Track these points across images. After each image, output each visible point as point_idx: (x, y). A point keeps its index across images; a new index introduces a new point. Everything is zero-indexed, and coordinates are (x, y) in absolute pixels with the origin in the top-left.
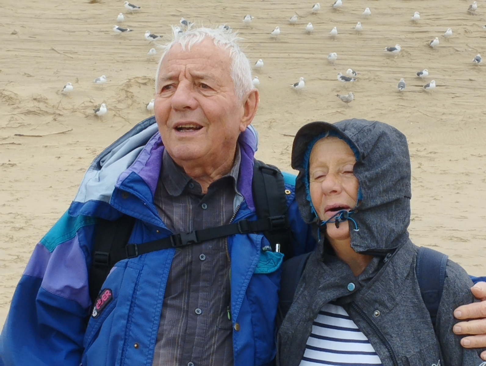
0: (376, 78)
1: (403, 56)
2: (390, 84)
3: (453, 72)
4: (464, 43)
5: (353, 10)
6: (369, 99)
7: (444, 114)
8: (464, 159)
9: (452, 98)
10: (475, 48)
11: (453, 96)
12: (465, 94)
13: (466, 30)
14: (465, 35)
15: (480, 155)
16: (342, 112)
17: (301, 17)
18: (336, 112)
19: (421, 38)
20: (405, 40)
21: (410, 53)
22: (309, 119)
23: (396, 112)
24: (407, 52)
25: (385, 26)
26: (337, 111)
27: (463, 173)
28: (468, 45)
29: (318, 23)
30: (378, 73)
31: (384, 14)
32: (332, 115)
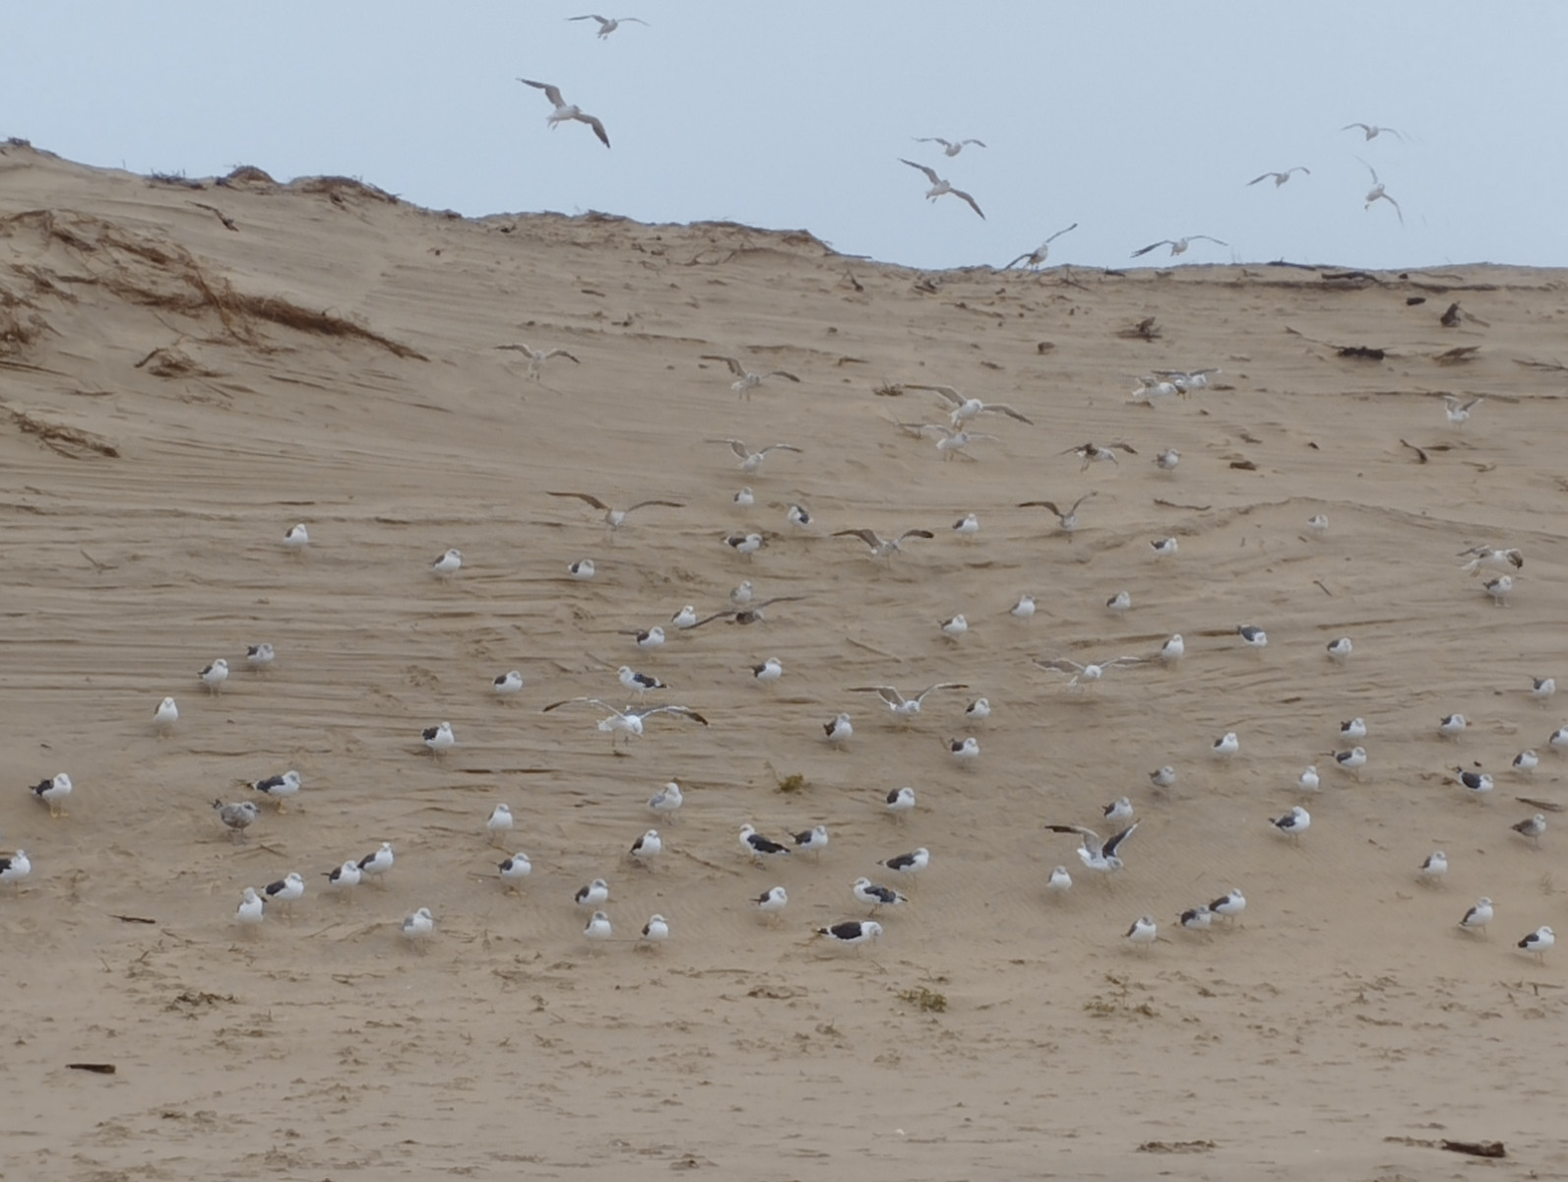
3: (565, 731)
4: (580, 648)
7: (563, 853)
8: (654, 983)
9: (577, 806)
10: (610, 663)
11: (578, 799)
12: (611, 795)
13: (575, 609)
14: (575, 624)
17: (103, 567)
19: (459, 634)
21: (434, 678)
22: (185, 870)
24: (425, 673)
26: (262, 847)
27: (668, 1025)
28: (590, 653)
29: (155, 586)
32: (249, 858)
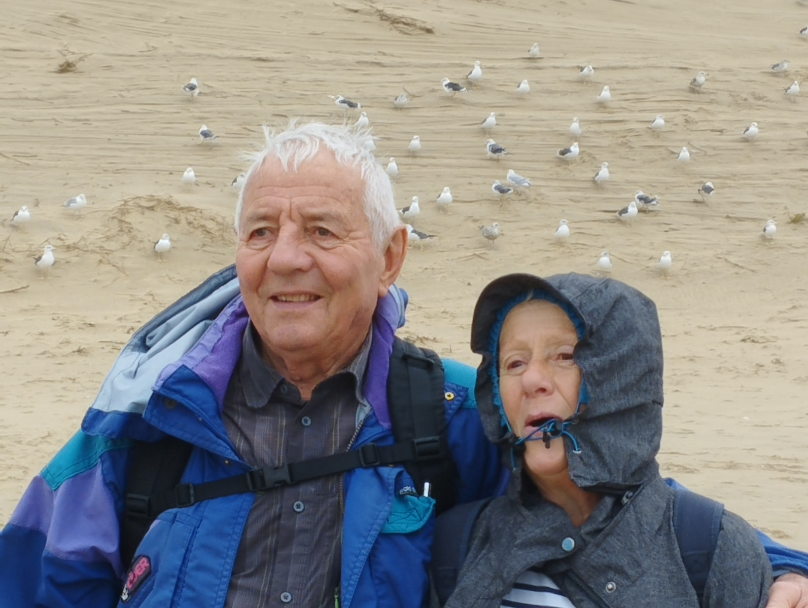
0: (539, 198)
1: (584, 162)
2: (563, 208)
3: (667, 189)
4: (684, 140)
5: (500, 85)
6: (527, 233)
7: (651, 258)
8: (686, 333)
9: (666, 231)
10: (702, 149)
11: (667, 228)
12: (687, 225)
13: (686, 118)
14: (685, 126)
15: (713, 327)
16: (482, 256)
17: (414, 96)
18: (473, 255)
19: (614, 133)
20: (587, 135)
21: (594, 158)
22: (427, 267)
23: (572, 255)
24: (590, 155)
25: (553, 112)
26: (475, 254)
27: (684, 358)
28: (691, 143)
29: (441, 107)
30: (542, 190)
31: (550, 92)
32: (466, 260)
